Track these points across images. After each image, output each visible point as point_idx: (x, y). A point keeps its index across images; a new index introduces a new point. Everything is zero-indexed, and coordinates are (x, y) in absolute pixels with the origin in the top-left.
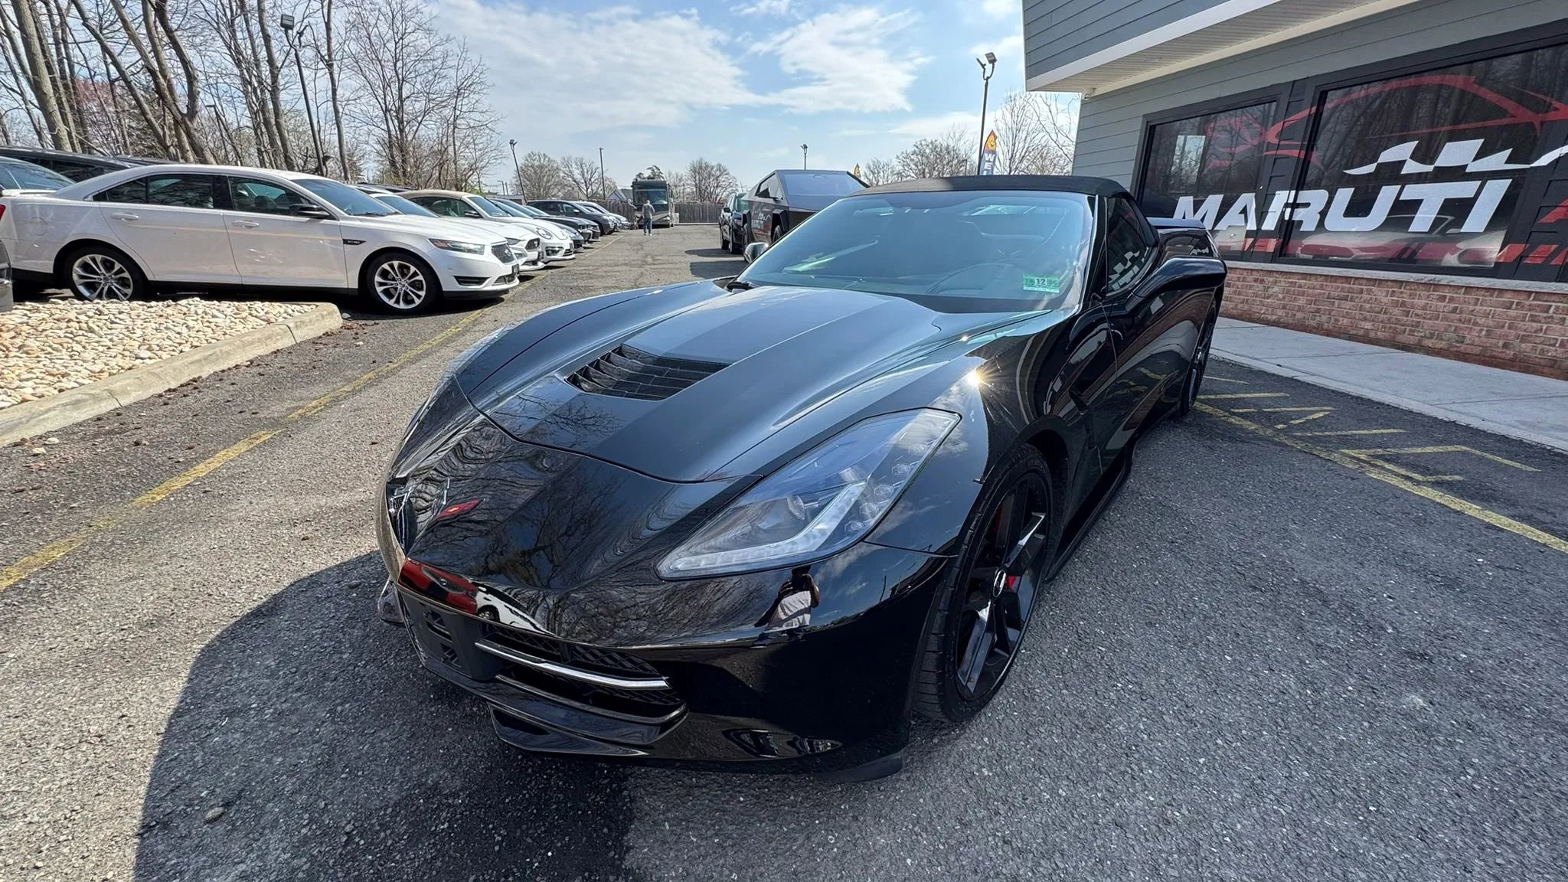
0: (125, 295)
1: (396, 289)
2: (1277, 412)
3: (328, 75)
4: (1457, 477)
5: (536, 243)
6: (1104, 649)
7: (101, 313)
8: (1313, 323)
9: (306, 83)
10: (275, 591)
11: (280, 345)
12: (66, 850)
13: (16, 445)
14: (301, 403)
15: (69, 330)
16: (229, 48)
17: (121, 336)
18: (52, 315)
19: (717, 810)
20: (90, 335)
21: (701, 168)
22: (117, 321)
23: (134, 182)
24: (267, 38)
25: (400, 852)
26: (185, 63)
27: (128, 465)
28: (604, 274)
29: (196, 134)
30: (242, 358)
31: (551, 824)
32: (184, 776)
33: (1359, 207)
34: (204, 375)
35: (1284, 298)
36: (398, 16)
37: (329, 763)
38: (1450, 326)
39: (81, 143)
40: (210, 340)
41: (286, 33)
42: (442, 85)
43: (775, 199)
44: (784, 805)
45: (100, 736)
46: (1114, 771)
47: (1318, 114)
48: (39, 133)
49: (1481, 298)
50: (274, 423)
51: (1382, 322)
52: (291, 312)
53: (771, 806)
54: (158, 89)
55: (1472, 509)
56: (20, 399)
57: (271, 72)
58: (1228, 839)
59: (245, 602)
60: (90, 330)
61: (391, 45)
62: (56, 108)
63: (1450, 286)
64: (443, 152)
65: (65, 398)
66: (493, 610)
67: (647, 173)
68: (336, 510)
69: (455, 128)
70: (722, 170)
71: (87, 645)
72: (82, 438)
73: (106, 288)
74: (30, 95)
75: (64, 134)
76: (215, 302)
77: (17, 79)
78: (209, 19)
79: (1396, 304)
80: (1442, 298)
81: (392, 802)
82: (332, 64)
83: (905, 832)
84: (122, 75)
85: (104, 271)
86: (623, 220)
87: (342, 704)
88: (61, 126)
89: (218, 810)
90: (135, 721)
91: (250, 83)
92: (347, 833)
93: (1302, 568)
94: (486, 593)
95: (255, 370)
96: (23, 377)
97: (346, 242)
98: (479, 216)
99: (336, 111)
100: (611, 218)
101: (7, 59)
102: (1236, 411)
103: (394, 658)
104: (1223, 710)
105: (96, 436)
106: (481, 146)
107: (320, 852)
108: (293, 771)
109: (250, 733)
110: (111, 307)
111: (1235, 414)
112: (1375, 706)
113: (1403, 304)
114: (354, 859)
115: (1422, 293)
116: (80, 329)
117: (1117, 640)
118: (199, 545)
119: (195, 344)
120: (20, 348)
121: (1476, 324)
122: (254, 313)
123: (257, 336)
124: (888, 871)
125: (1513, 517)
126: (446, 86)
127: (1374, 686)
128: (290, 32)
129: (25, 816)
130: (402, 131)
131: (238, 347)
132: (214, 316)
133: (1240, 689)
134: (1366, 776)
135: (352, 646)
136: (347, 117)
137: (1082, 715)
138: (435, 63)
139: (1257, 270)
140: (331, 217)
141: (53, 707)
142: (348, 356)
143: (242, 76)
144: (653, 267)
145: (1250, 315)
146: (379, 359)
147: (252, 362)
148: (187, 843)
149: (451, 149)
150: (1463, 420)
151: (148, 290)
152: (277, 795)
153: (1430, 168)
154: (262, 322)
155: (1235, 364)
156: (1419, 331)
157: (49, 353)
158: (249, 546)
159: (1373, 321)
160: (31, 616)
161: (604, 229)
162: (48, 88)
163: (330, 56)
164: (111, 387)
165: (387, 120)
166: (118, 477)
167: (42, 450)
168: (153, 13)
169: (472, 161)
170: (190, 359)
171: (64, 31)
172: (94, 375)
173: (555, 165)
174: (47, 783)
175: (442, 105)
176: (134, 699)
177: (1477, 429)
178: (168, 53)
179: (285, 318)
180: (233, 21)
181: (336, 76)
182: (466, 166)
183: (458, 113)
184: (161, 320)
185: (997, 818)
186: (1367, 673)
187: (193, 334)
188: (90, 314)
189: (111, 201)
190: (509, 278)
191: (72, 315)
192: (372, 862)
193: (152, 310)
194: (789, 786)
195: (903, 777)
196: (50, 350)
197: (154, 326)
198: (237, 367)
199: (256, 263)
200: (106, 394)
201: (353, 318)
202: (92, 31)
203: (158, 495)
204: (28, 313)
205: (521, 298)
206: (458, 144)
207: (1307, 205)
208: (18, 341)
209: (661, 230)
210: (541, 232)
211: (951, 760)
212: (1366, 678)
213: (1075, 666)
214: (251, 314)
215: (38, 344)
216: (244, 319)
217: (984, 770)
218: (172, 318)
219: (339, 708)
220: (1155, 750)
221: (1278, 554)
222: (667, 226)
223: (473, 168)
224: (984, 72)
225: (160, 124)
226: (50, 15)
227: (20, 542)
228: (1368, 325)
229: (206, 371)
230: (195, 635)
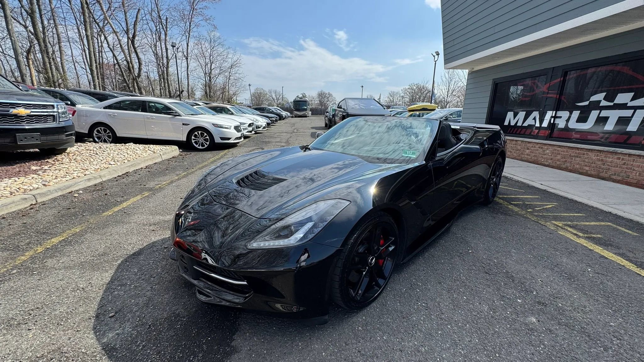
0: (109, 141)
1: (199, 141)
2: (532, 204)
3: (186, 62)
4: (599, 236)
5: (252, 124)
6: (418, 290)
7: (100, 148)
8: (564, 166)
9: (178, 65)
10: (141, 247)
11: (157, 161)
12: (69, 321)
13: (70, 193)
14: (160, 183)
15: (90, 154)
16: (154, 52)
17: (106, 156)
18: (86, 148)
19: (265, 331)
20: (96, 155)
21: (322, 94)
22: (105, 151)
23: (117, 103)
24: (167, 49)
25: (164, 333)
26: (139, 59)
27: (102, 202)
28: (276, 136)
29: (140, 83)
30: (143, 165)
31: (211, 330)
32: (105, 303)
33: (582, 119)
34: (131, 171)
35: (551, 155)
36: (212, 40)
37: (148, 304)
38: (623, 170)
39: (102, 86)
40: (134, 159)
41: (173, 48)
42: (225, 64)
43: (344, 109)
44: (288, 332)
45: (83, 288)
46: (406, 333)
47: (564, 81)
48: (90, 83)
49: (636, 159)
50: (150, 190)
51: (593, 167)
52: (162, 149)
53: (283, 332)
54: (129, 68)
55: (598, 249)
56: (72, 177)
57: (167, 61)
58: (438, 359)
59: (131, 250)
60: (97, 154)
61: (209, 51)
62: (96, 75)
63: (622, 153)
64: (224, 88)
65: (86, 178)
66: (206, 259)
67: (301, 96)
68: (165, 221)
69: (229, 80)
70: (330, 95)
71: (83, 260)
72: (90, 192)
73: (103, 139)
74: (88, 70)
75: (97, 84)
76: (138, 145)
77: (85, 64)
78: (148, 43)
79: (599, 160)
80: (619, 158)
81: (164, 317)
82: (188, 58)
83: (325, 345)
84: (118, 63)
85: (103, 133)
86: (289, 114)
87: (155, 286)
88: (97, 81)
89: (113, 314)
90: (93, 285)
91: (159, 65)
92: (149, 325)
93: (509, 267)
94: (205, 253)
95: (147, 170)
96: (75, 170)
97: (183, 124)
98: (232, 114)
99: (188, 74)
100: (284, 114)
101: (83, 58)
102: (513, 203)
103: (174, 272)
104: (455, 316)
105: (94, 191)
106: (238, 86)
107: (140, 330)
108: (137, 304)
109: (126, 292)
110: (104, 145)
111: (512, 204)
112: (515, 320)
113: (602, 160)
114: (150, 333)
115: (610, 156)
116: (94, 153)
117: (425, 288)
118: (120, 230)
119: (129, 160)
120: (75, 159)
121: (634, 170)
122: (150, 149)
123: (150, 157)
124: (316, 356)
125: (615, 254)
126: (227, 65)
127: (518, 313)
128: (174, 48)
129: (60, 310)
130: (210, 81)
131: (143, 161)
132: (136, 150)
133: (465, 309)
134: (500, 344)
135: (162, 267)
136: (192, 76)
137: (402, 313)
138: (224, 56)
139: (540, 143)
140: (179, 115)
141: (71, 278)
142: (179, 166)
143: (157, 62)
144: (296, 134)
145: (538, 162)
146: (189, 167)
147: (147, 167)
148: (103, 323)
149: (227, 87)
150: (614, 212)
151: (118, 140)
152: (131, 311)
153: (612, 104)
154: (152, 153)
155: (523, 183)
156: (609, 172)
157: (83, 162)
158: (135, 232)
159: (589, 167)
160: (68, 249)
161: (281, 118)
162: (94, 68)
163: (187, 55)
164: (100, 174)
165: (205, 77)
166: (99, 206)
167: (77, 195)
168: (130, 42)
169: (235, 92)
170: (127, 165)
171: (101, 49)
172: (96, 170)
173: (266, 93)
174: (67, 300)
175: (225, 71)
176: (94, 278)
177: (620, 216)
178: (133, 55)
179: (160, 151)
180: (156, 44)
181: (189, 62)
182: (232, 94)
183: (231, 74)
184: (120, 151)
185: (359, 343)
186: (518, 308)
187: (129, 156)
188: (97, 148)
189: (109, 109)
190: (240, 138)
191: (92, 148)
192: (155, 334)
193: (117, 147)
194: (291, 326)
195: (331, 327)
196: (83, 160)
197: (117, 153)
198: (142, 168)
199: (154, 131)
200: (99, 177)
201: (183, 151)
202: (110, 49)
203: (109, 213)
204: (78, 147)
205: (243, 145)
206: (230, 85)
207: (560, 117)
208: (74, 157)
209: (303, 118)
210: (255, 120)
211: (349, 323)
212: (517, 310)
213: (405, 296)
214: (149, 150)
215: (80, 158)
216: (146, 151)
217: (360, 328)
218: (123, 150)
219: (154, 287)
220: (424, 327)
221: (501, 261)
222: (306, 117)
223: (234, 94)
224: (434, 59)
225: (128, 80)
226: (98, 43)
227: (67, 225)
228: (587, 168)
229: (131, 170)
230: (114, 260)
